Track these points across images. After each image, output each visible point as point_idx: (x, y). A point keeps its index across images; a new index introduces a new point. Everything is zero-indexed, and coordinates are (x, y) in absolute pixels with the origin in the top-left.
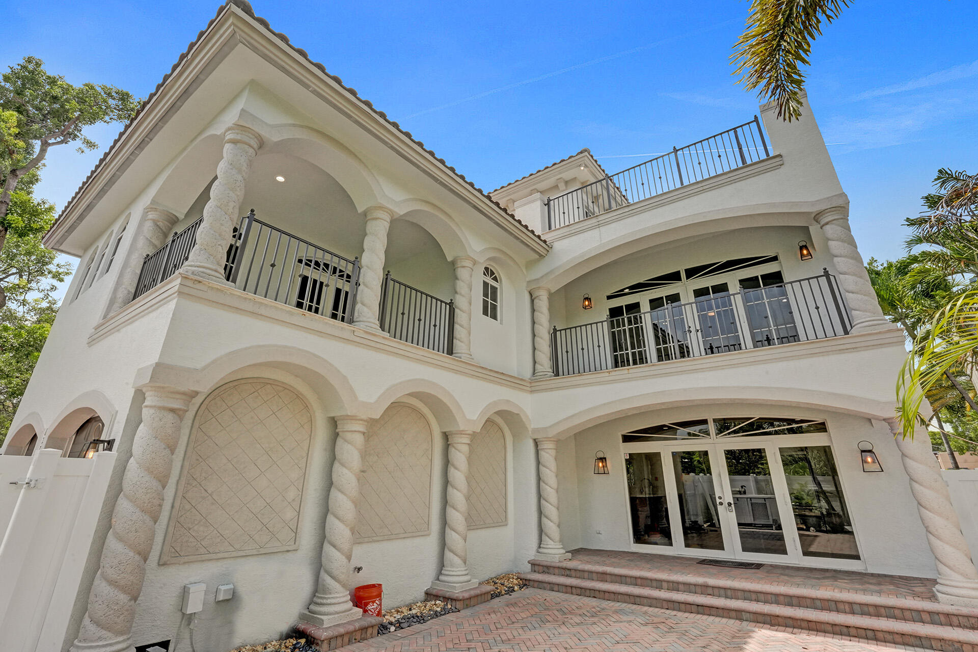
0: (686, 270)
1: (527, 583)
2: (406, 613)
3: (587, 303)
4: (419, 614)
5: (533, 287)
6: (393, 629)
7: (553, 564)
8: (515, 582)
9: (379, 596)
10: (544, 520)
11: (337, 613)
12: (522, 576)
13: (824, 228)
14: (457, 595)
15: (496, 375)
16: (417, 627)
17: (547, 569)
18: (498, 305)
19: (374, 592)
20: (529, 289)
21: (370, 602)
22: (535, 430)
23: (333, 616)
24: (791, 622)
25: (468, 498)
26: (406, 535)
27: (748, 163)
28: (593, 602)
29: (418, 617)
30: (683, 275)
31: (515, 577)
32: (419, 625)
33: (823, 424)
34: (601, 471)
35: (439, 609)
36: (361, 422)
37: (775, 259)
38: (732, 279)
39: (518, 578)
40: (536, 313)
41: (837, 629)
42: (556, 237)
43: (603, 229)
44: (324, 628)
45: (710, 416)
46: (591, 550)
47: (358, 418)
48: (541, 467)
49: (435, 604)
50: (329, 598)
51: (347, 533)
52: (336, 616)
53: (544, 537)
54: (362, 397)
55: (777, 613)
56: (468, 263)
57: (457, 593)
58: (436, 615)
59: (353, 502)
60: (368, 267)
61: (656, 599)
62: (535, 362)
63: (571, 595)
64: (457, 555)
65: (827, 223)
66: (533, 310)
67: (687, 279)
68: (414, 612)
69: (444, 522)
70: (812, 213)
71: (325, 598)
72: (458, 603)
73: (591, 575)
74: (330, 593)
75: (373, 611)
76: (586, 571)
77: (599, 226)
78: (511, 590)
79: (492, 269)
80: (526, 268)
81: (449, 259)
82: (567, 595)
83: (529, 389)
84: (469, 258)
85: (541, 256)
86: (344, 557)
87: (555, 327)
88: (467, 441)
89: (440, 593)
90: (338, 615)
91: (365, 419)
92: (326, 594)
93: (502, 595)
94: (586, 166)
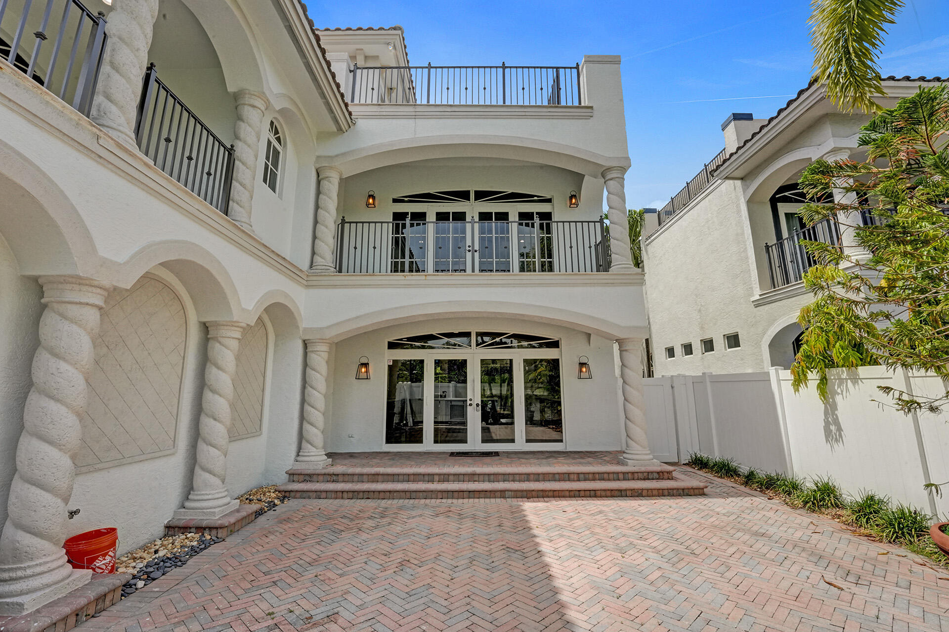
0: (476, 192)
1: (287, 494)
2: (149, 558)
3: (371, 201)
4: (169, 555)
5: (324, 165)
6: (140, 584)
7: (317, 472)
8: (273, 495)
9: (113, 544)
10: (306, 426)
11: (48, 586)
12: (282, 488)
13: (608, 182)
14: (220, 522)
15: (276, 258)
16: (175, 573)
17: (309, 477)
18: (279, 173)
19: (105, 541)
20: (318, 166)
21: (98, 556)
22: (306, 330)
23: (42, 592)
24: (541, 494)
25: (232, 406)
26: (143, 457)
27: (562, 105)
28: (370, 503)
29: (170, 559)
30: (472, 196)
31: (272, 491)
32: (178, 569)
33: (558, 342)
34: (364, 376)
35: (195, 544)
36: (99, 291)
37: (549, 201)
38: (514, 210)
39: (276, 491)
40: (321, 196)
41: (572, 493)
42: (362, 114)
43: (420, 122)
44: (27, 616)
45: (474, 329)
46: (341, 454)
47: (96, 283)
48: (308, 370)
49: (187, 538)
50: (29, 567)
51: (65, 462)
52: (47, 591)
53: (304, 444)
54: (104, 251)
55: (533, 488)
56: (259, 103)
57: (217, 520)
58: (194, 551)
59: (78, 415)
60: (120, 38)
61: (432, 491)
62: (313, 253)
63: (342, 500)
64: (214, 475)
65: (611, 179)
66: (318, 192)
67: (475, 200)
68: (161, 553)
69: (196, 435)
70: (605, 166)
71: (20, 569)
72: (220, 531)
73: (361, 478)
74: (32, 559)
75: (104, 567)
76: (356, 475)
77: (415, 117)
78: (272, 506)
79: (278, 127)
80: (317, 139)
81: (231, 88)
82: (338, 500)
83: (305, 282)
84: (262, 96)
85: (340, 129)
86: (59, 500)
87: (343, 217)
88: (238, 335)
89: (191, 524)
90: (51, 589)
91: (107, 286)
92: (21, 562)
93: (265, 512)
94: (395, 47)
